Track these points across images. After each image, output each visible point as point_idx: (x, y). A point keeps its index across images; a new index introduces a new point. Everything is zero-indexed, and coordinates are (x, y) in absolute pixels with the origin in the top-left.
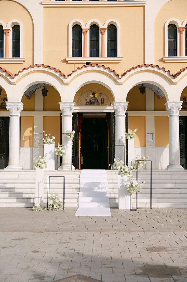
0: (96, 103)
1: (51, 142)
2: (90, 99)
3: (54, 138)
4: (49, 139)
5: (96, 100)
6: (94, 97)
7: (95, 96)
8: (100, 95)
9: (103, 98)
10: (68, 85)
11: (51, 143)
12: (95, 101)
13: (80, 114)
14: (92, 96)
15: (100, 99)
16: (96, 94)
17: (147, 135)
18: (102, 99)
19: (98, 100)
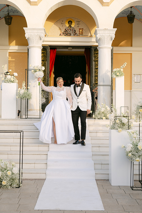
0: (72, 34)
1: (12, 79)
2: (65, 29)
3: (16, 74)
4: (9, 76)
5: (72, 30)
6: (70, 26)
7: (72, 26)
8: (77, 24)
9: (82, 28)
10: (37, 5)
11: (12, 82)
12: (71, 32)
13: (53, 48)
14: (67, 25)
15: (78, 30)
16: (73, 23)
17: (133, 76)
18: (80, 29)
19: (75, 31)
